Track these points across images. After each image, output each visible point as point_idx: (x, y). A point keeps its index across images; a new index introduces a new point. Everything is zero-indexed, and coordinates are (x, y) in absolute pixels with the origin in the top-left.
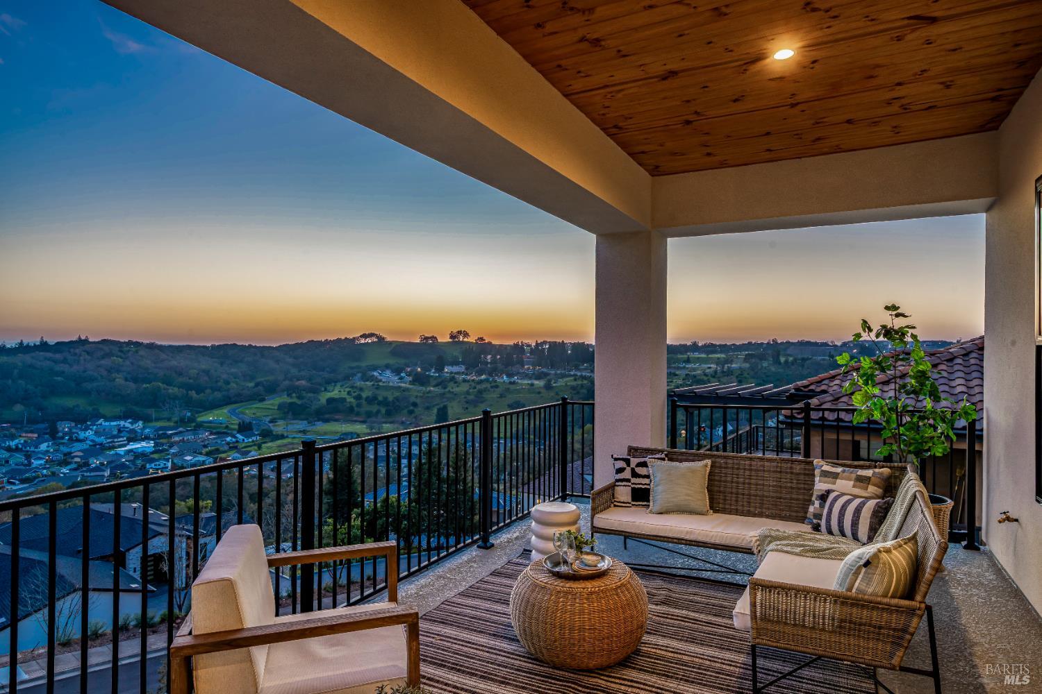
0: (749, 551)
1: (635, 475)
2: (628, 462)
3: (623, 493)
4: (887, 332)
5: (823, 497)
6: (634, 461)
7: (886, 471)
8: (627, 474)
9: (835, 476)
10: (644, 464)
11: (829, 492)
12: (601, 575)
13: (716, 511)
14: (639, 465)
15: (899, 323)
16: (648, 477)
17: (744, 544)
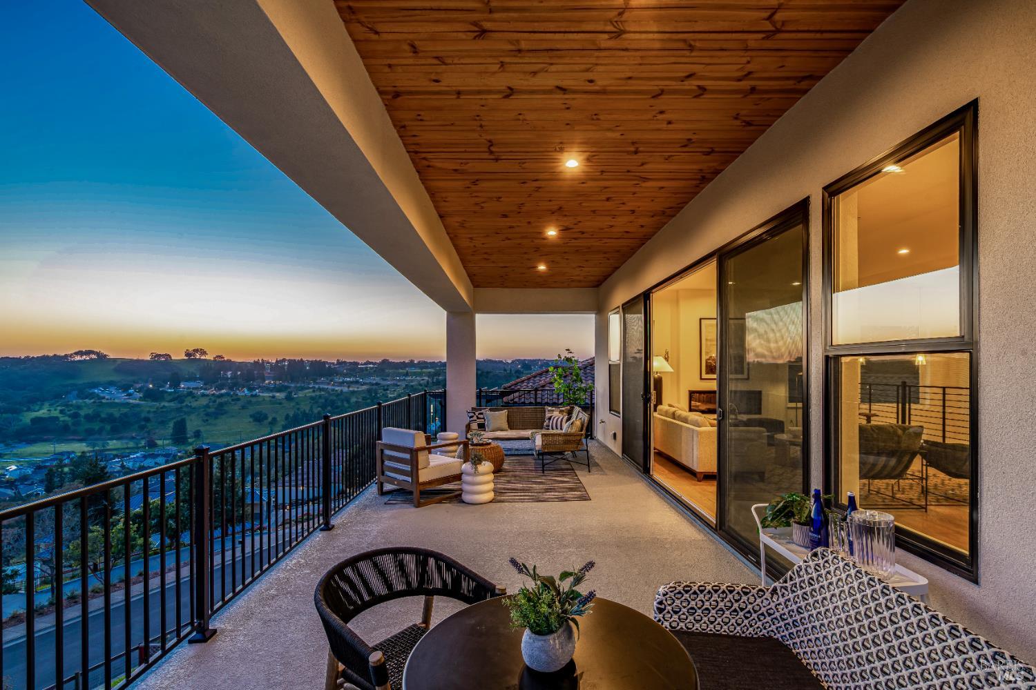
0: (528, 439)
1: (478, 418)
2: (474, 413)
3: (474, 426)
4: (568, 359)
5: (550, 419)
6: (477, 413)
7: (568, 407)
8: (475, 418)
9: (553, 411)
10: (482, 414)
11: (551, 417)
12: (490, 444)
13: (511, 429)
14: (479, 414)
15: (569, 356)
16: (484, 418)
17: (527, 436)
